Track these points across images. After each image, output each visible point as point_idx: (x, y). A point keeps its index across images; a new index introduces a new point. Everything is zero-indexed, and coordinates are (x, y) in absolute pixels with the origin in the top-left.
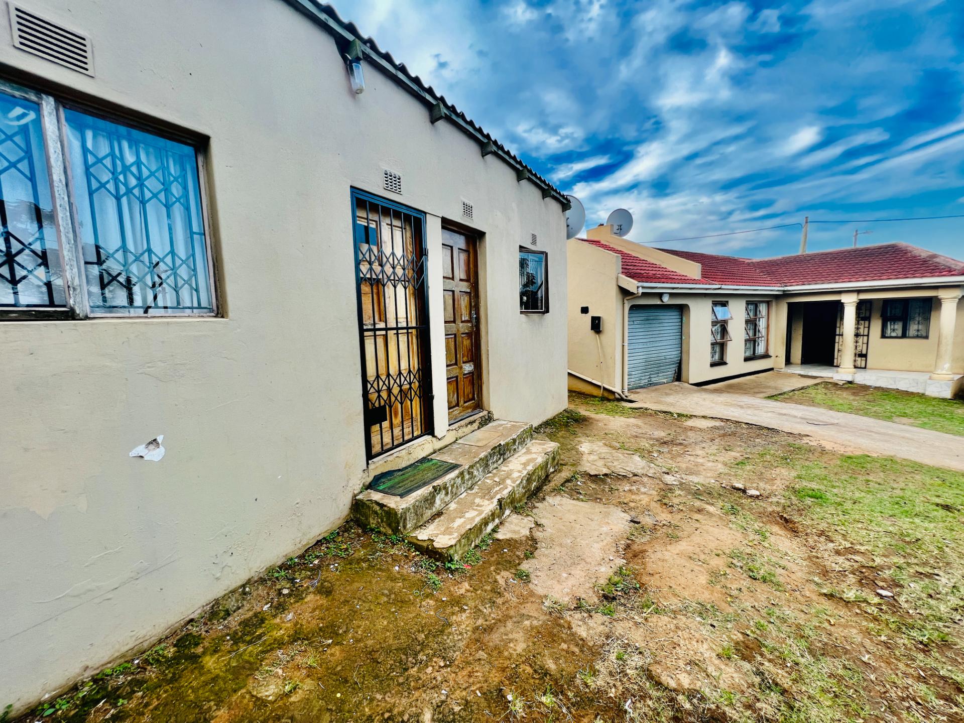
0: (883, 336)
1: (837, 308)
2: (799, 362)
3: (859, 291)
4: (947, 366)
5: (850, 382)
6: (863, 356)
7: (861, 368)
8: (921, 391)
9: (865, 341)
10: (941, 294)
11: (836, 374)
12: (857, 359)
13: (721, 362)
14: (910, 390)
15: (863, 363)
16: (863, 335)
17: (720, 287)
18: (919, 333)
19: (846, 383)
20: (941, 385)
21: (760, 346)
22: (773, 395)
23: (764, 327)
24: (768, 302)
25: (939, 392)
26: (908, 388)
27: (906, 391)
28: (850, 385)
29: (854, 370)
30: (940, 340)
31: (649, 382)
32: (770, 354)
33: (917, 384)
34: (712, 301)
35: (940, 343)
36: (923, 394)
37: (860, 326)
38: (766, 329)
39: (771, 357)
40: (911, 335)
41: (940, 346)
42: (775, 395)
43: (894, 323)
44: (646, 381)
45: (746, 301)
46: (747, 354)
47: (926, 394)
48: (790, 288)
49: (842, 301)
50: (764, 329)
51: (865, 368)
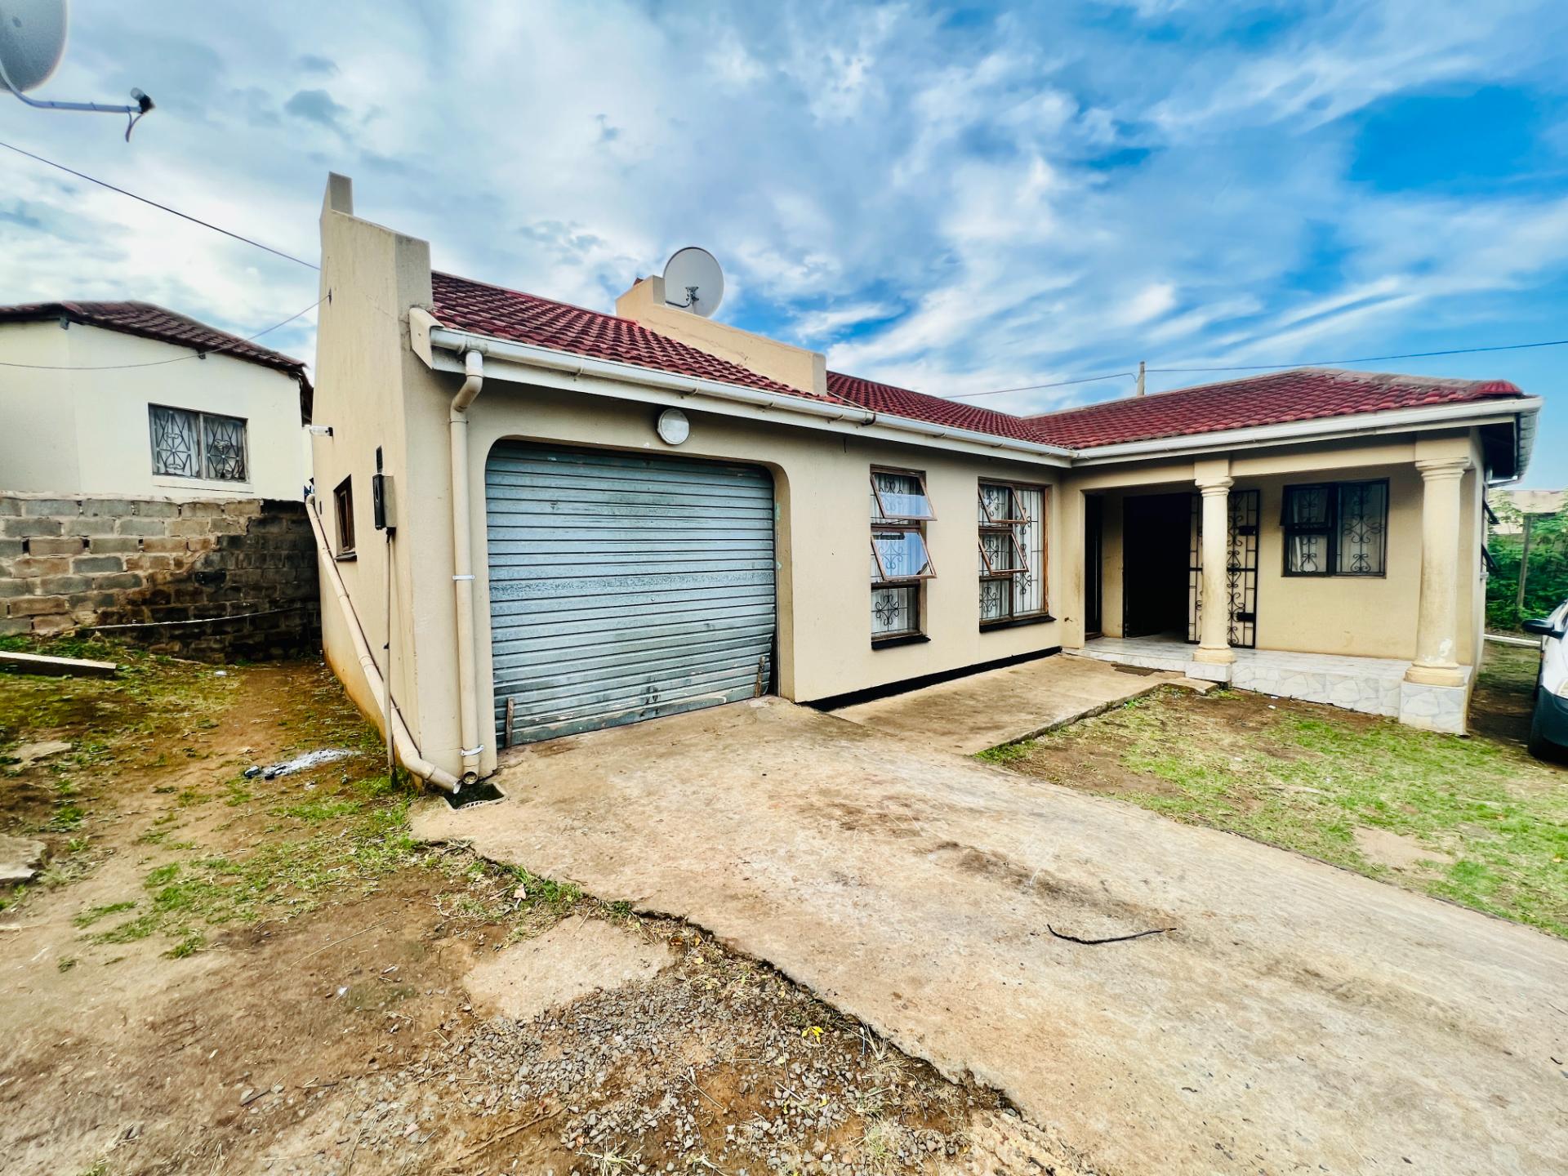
0: (1287, 572)
1: (1189, 499)
2: (1120, 631)
3: (1233, 456)
4: (1447, 645)
5: (1223, 686)
6: (1248, 618)
7: (1244, 646)
8: (1386, 711)
9: (1251, 584)
10: (1424, 456)
11: (1192, 664)
12: (1235, 624)
13: (915, 637)
14: (1361, 707)
15: (1249, 633)
16: (1246, 570)
17: (870, 416)
18: (1364, 564)
19: (1213, 689)
20: (1436, 698)
21: (1027, 596)
22: (1019, 737)
23: (1035, 548)
24: (1042, 490)
25: (1434, 716)
26: (1355, 702)
27: (1352, 710)
28: (1223, 693)
29: (1230, 653)
30: (1426, 577)
31: (647, 703)
32: (1052, 614)
33: (1377, 691)
34: (873, 467)
35: (1425, 586)
36: (1393, 721)
37: (1237, 549)
38: (1040, 555)
39: (1053, 620)
40: (1346, 569)
41: (1427, 592)
42: (1024, 739)
43: (1309, 541)
44: (633, 701)
45: (980, 479)
46: (993, 614)
47: (1402, 720)
48: (1084, 453)
49: (1197, 484)
50: (1035, 554)
51: (1253, 647)
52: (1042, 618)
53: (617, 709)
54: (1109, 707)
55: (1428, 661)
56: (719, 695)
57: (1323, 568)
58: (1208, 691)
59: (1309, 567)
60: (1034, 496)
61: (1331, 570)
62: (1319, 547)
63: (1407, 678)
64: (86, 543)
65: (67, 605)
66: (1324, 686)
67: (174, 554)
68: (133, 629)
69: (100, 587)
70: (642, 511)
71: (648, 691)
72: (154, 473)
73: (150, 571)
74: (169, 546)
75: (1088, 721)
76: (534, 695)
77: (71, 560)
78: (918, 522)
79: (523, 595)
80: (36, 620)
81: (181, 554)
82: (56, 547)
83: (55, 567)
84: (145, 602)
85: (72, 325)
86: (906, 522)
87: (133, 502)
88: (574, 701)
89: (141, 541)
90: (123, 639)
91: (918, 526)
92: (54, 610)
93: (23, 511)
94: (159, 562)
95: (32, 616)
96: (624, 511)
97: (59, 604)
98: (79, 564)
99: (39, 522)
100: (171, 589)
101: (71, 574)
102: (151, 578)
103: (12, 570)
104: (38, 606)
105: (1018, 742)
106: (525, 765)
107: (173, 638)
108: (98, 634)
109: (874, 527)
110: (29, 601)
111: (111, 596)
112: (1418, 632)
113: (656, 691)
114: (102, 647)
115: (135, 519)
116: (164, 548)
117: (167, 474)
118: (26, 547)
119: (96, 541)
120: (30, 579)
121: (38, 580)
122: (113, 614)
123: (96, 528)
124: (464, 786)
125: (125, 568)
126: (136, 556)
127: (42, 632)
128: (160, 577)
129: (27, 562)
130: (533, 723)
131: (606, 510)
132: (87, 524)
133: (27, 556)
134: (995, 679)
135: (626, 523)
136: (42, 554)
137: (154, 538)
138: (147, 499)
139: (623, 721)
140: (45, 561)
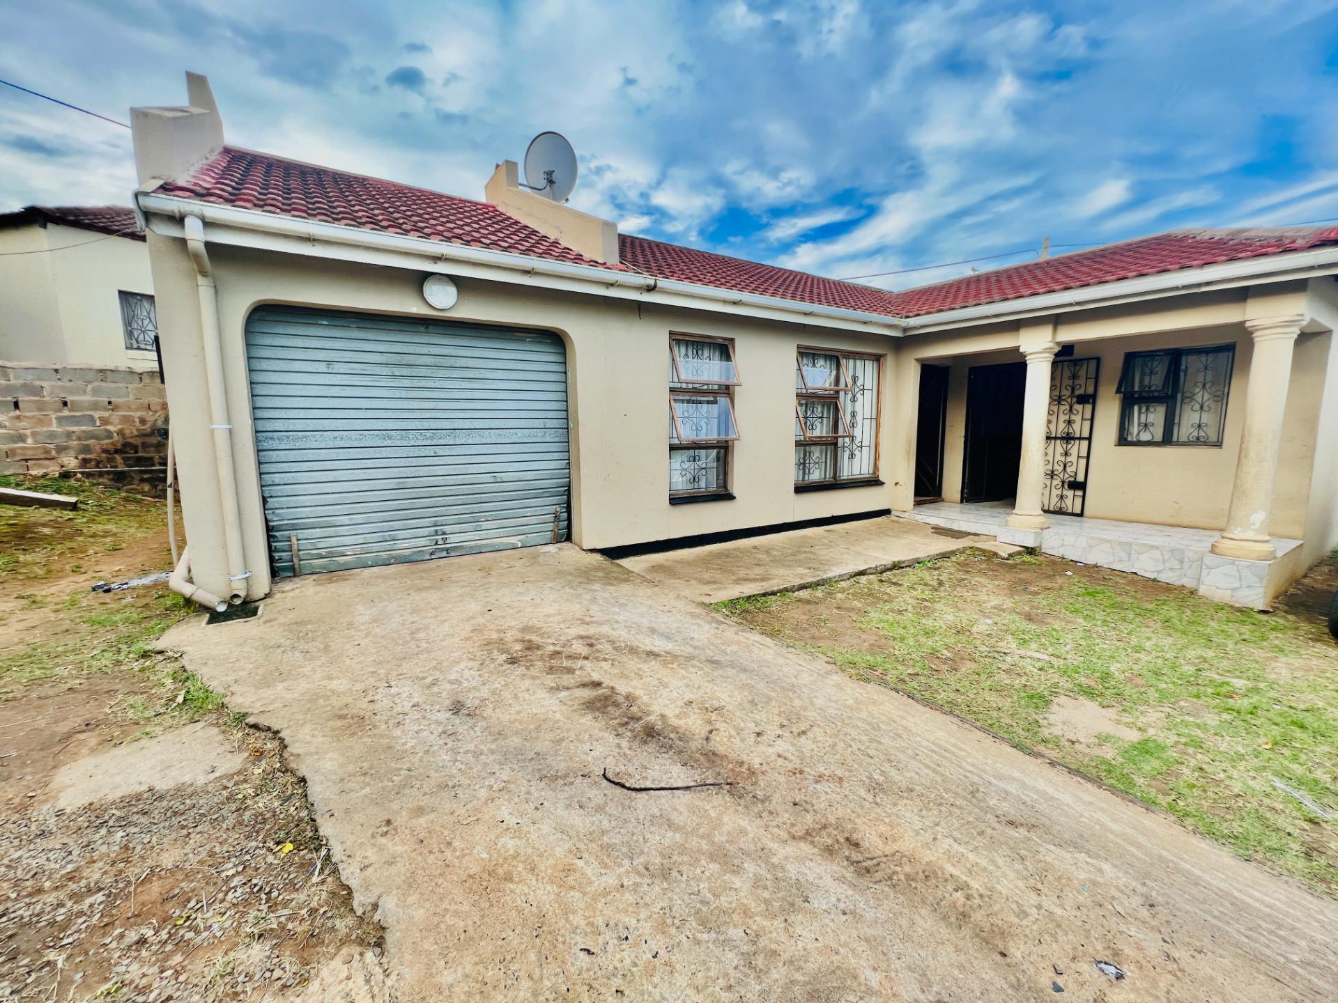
1: (1013, 371)
2: (958, 497)
3: (1057, 320)
4: (1259, 517)
5: (1031, 551)
6: (1079, 486)
7: (1072, 515)
8: (1189, 583)
9: (1084, 453)
11: (1005, 529)
12: (1065, 492)
14: (1165, 577)
15: (1078, 501)
16: (1080, 439)
17: (651, 282)
18: (1202, 434)
19: (1019, 553)
20: (1238, 571)
21: (856, 461)
22: (775, 589)
23: (867, 415)
24: (878, 359)
25: (1234, 589)
26: (1159, 572)
27: (1154, 580)
28: (1027, 558)
29: (1044, 519)
30: (1244, 446)
31: (436, 544)
32: (882, 478)
33: (1182, 562)
34: (671, 333)
35: (1242, 455)
36: (1192, 593)
37: (1073, 417)
38: (874, 422)
39: (882, 484)
40: (1183, 438)
41: (1244, 461)
42: (780, 591)
43: (1147, 409)
44: (422, 542)
45: (799, 347)
46: (816, 476)
47: (1202, 590)
48: (913, 322)
49: (1021, 350)
50: (867, 422)
51: (1081, 515)
52: (873, 482)
53: (405, 546)
54: (896, 566)
55: (1237, 533)
56: (513, 540)
57: (1159, 437)
58: (1011, 556)
59: (1145, 437)
60: (869, 364)
61: (1167, 440)
62: (1157, 416)
63: (1213, 550)
64: (65, 404)
65: (54, 453)
66: (1129, 555)
67: (139, 414)
68: (108, 473)
69: (79, 439)
70: (423, 372)
71: (436, 533)
72: (127, 348)
73: (120, 427)
74: (133, 407)
75: (863, 579)
76: (318, 532)
77: (54, 416)
78: (727, 387)
79: (299, 445)
80: (30, 463)
81: (144, 413)
82: (41, 406)
83: (40, 422)
84: (116, 451)
85: (49, 225)
86: (716, 387)
87: (101, 371)
88: (360, 539)
89: (110, 403)
90: (101, 480)
91: (727, 391)
92: (42, 456)
93: (12, 376)
94: (126, 419)
95: (26, 460)
96: (405, 371)
97: (47, 451)
98: (59, 419)
99: (25, 386)
100: (138, 442)
101: (55, 427)
102: (120, 432)
103: (7, 424)
104: (30, 452)
105: (774, 593)
106: (297, 591)
107: (142, 480)
108: (79, 476)
109: (672, 390)
110: (22, 448)
111: (87, 445)
112: (1232, 501)
113: (444, 533)
114: (81, 486)
115: (103, 384)
116: (129, 409)
117: (139, 348)
118: (16, 405)
119: (72, 402)
120: (22, 431)
121: (28, 432)
122: (90, 460)
123: (72, 393)
124: (230, 606)
125: (98, 424)
126: (106, 414)
127: (33, 472)
128: (127, 432)
129: (18, 418)
130: (320, 557)
131: (385, 370)
132: (63, 388)
133: (17, 412)
134: (805, 537)
135: (407, 383)
136: (30, 411)
137: (120, 400)
138: (113, 368)
139: (413, 558)
140: (33, 417)
